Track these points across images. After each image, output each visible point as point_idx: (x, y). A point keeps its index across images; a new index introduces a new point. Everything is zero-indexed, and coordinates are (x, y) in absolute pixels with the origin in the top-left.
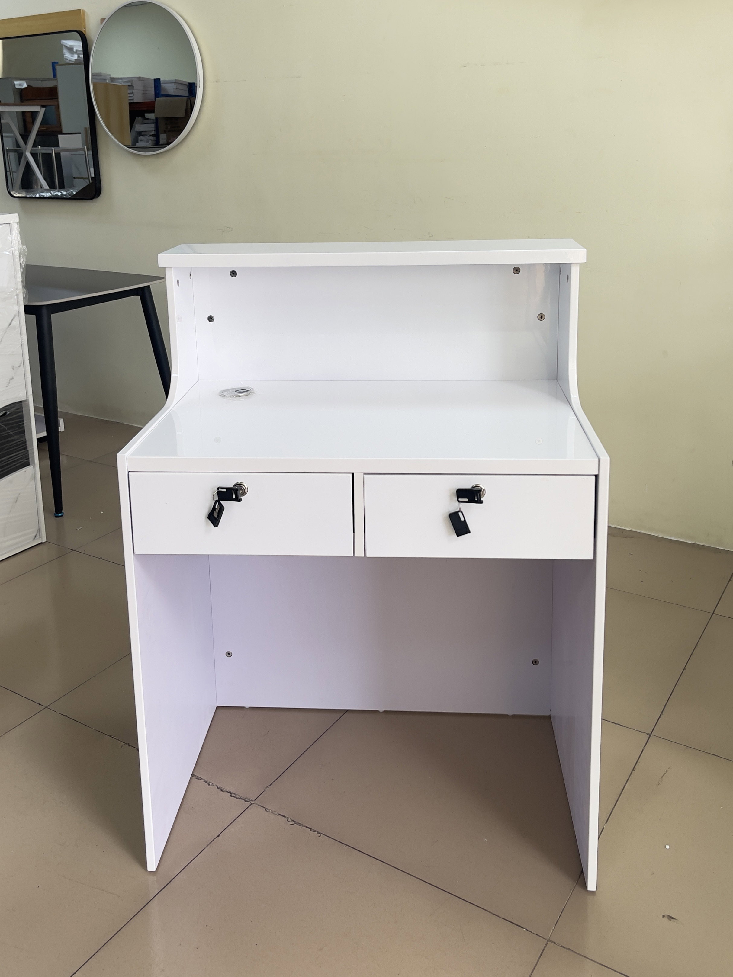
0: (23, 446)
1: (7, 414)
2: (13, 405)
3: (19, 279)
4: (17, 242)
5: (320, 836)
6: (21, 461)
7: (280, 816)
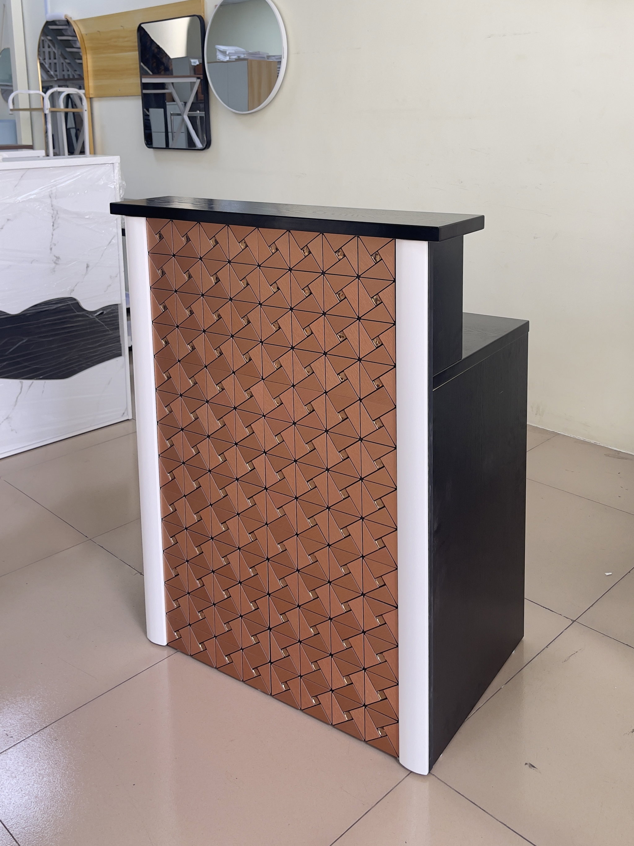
1: (104, 313)
2: (110, 307)
4: (118, 178)
6: (114, 351)
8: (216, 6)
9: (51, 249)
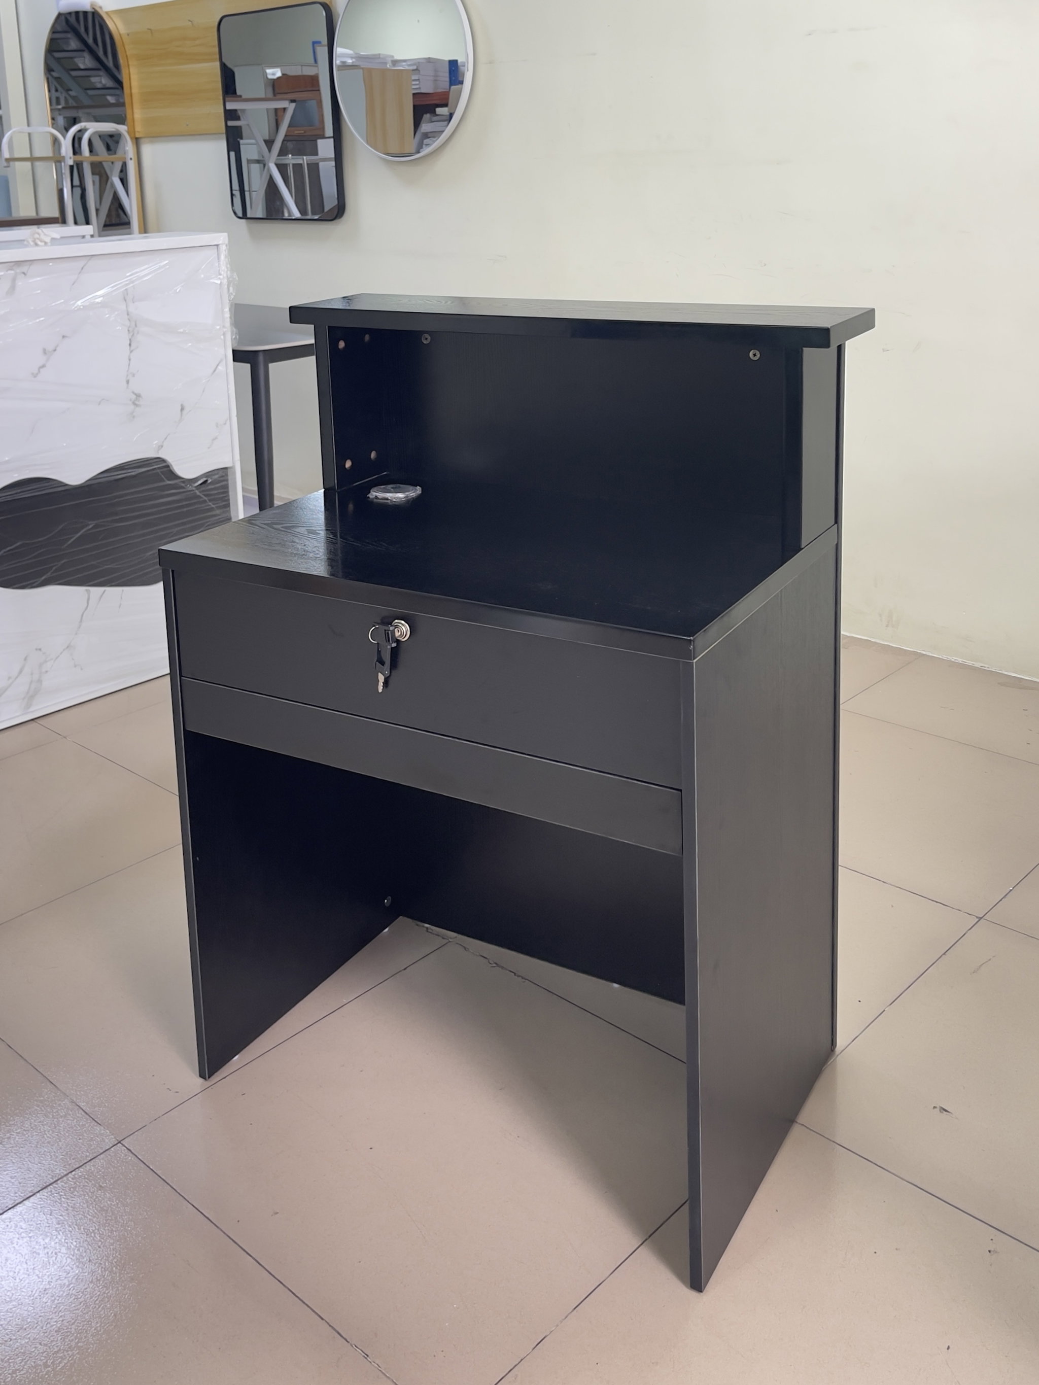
1: (209, 482)
2: (216, 472)
3: (227, 315)
4: (226, 268)
5: (524, 982)
7: (481, 957)
9: (128, 382)
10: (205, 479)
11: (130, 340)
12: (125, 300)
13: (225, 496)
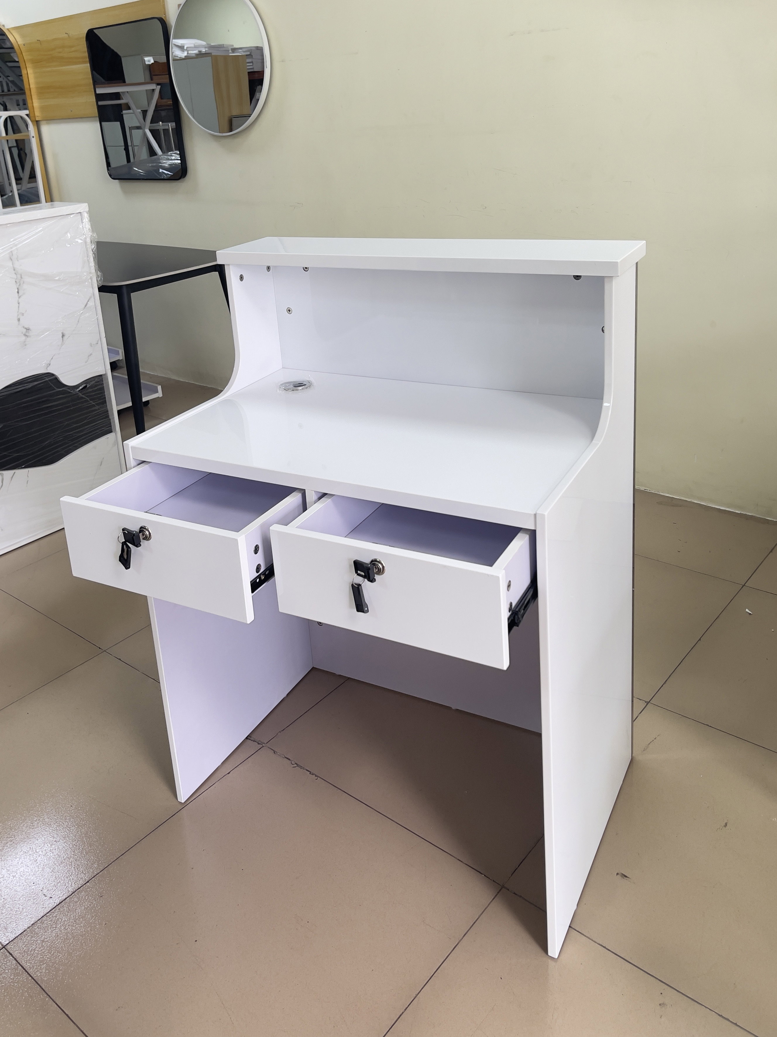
0: (106, 415)
1: (88, 387)
2: (93, 379)
3: (92, 264)
4: (87, 229)
5: (317, 779)
6: (103, 429)
7: (286, 759)
8: (179, 5)
9: (19, 320)
10: (84, 385)
11: (18, 288)
12: (11, 259)
13: (102, 396)
